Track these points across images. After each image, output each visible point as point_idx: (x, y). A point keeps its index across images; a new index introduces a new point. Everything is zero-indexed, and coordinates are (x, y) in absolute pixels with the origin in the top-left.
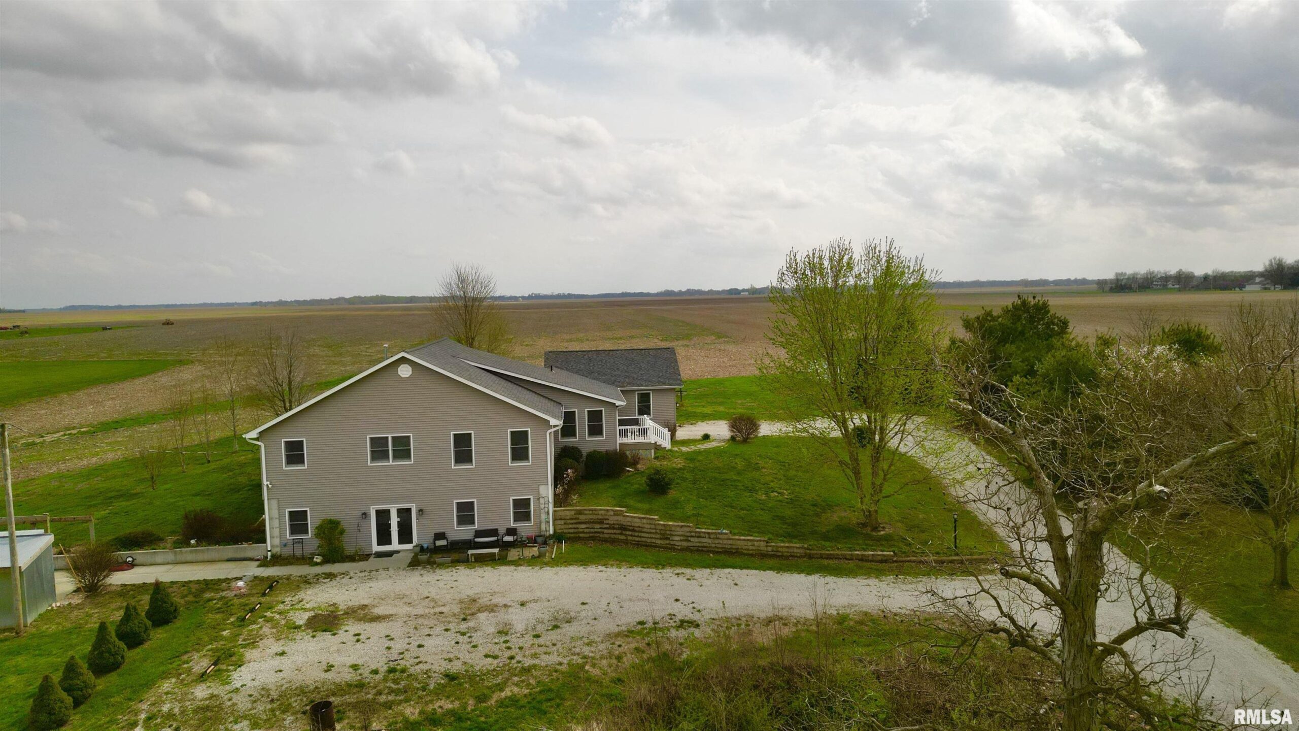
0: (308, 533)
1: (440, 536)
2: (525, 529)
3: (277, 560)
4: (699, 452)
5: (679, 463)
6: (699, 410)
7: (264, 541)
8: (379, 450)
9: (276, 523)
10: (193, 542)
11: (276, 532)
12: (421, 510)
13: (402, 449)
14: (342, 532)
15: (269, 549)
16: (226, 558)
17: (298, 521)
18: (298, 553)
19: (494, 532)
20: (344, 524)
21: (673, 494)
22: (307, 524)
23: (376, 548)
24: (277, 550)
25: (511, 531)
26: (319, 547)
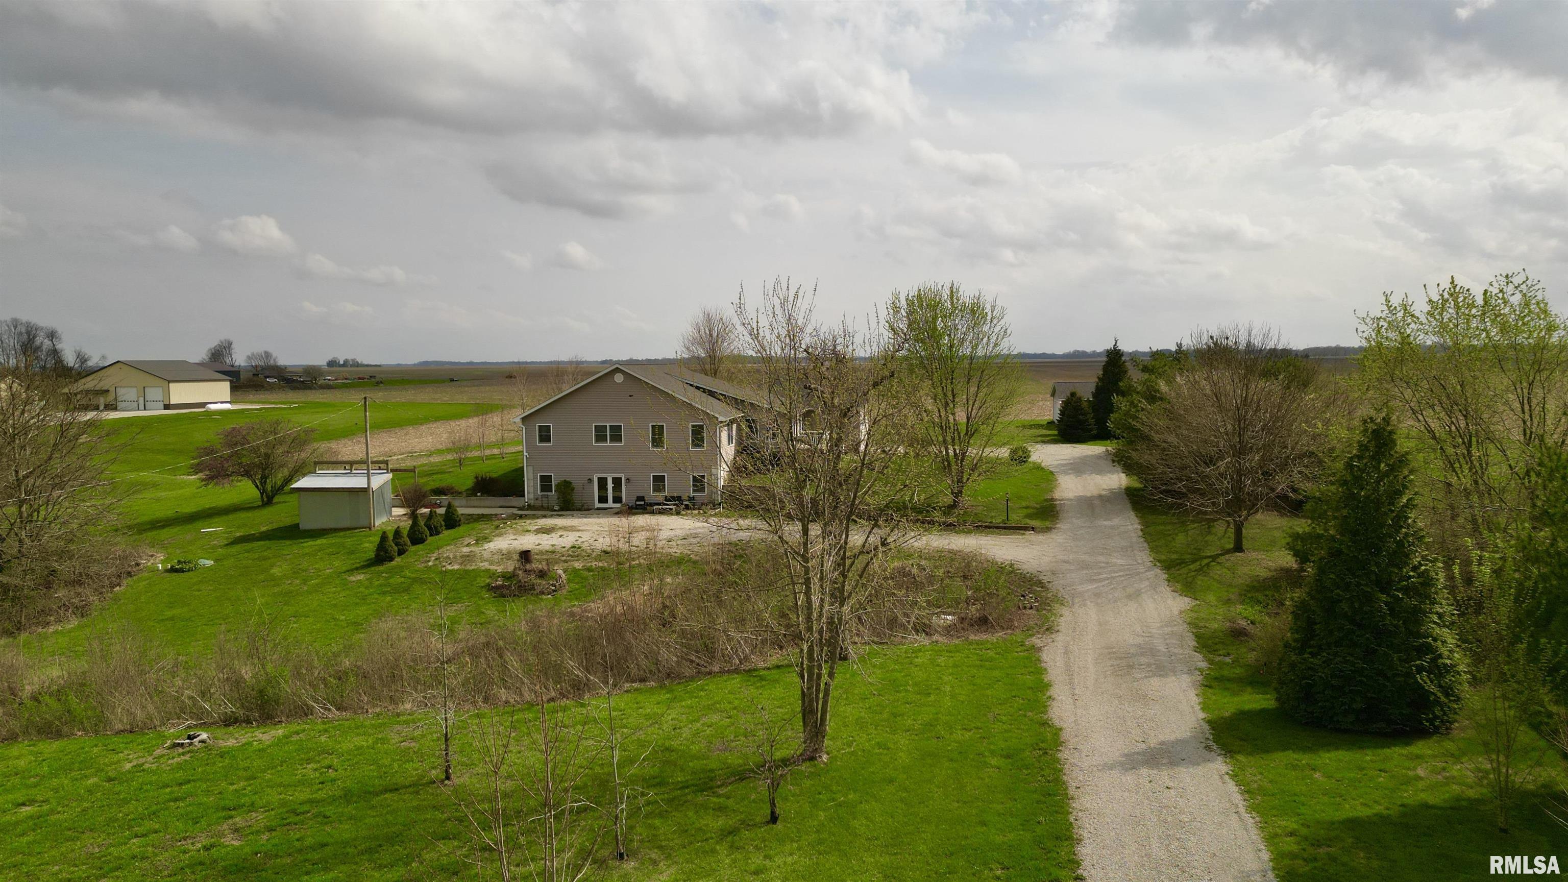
0: (551, 491)
1: (641, 497)
2: (701, 497)
3: (531, 507)
8: (600, 435)
9: (531, 484)
10: (479, 494)
11: (532, 490)
12: (628, 479)
13: (616, 434)
14: (575, 489)
15: (525, 501)
16: (499, 505)
17: (546, 482)
18: (545, 504)
19: (679, 498)
20: (574, 485)
22: (552, 484)
23: (596, 504)
24: (532, 502)
25: (691, 499)
26: (558, 499)
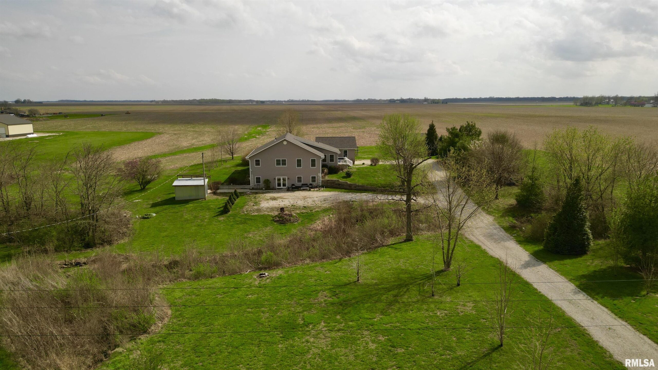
0: (261, 183)
1: (293, 185)
2: (314, 184)
3: (253, 189)
4: (361, 168)
5: (355, 170)
6: (363, 156)
7: (250, 185)
8: (278, 163)
9: (253, 180)
10: (232, 184)
11: (253, 182)
12: (288, 178)
13: (284, 163)
14: (270, 182)
16: (241, 188)
17: (258, 180)
18: (258, 187)
19: (306, 184)
21: (352, 177)
22: (261, 180)
23: (277, 187)
24: (253, 187)
25: (311, 184)
26: (264, 186)
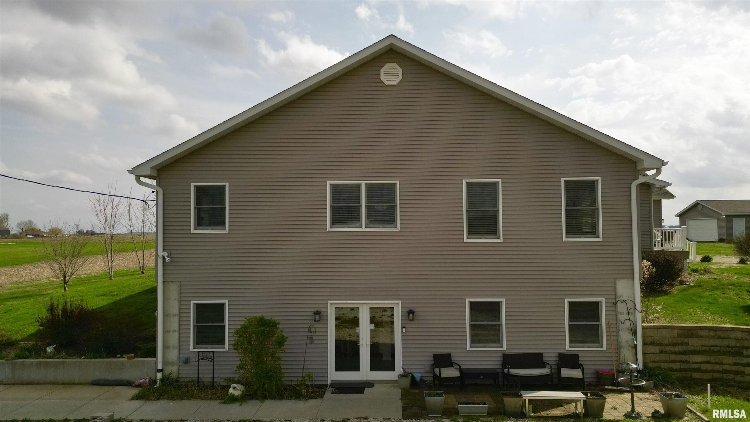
0: (223, 343)
1: (443, 360)
2: (593, 356)
3: (171, 388)
8: (345, 205)
9: (174, 324)
10: (49, 349)
11: (174, 339)
12: (411, 312)
13: (382, 206)
14: (281, 342)
15: (160, 367)
16: (91, 378)
17: (209, 322)
18: (206, 376)
20: (285, 329)
22: (224, 327)
23: (335, 375)
24: (173, 370)
25: (568, 360)
26: (239, 367)
